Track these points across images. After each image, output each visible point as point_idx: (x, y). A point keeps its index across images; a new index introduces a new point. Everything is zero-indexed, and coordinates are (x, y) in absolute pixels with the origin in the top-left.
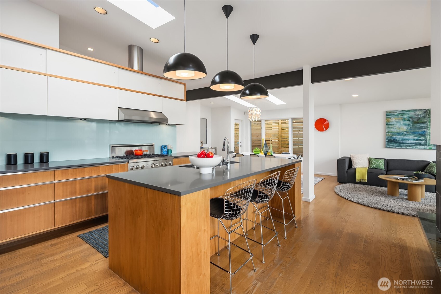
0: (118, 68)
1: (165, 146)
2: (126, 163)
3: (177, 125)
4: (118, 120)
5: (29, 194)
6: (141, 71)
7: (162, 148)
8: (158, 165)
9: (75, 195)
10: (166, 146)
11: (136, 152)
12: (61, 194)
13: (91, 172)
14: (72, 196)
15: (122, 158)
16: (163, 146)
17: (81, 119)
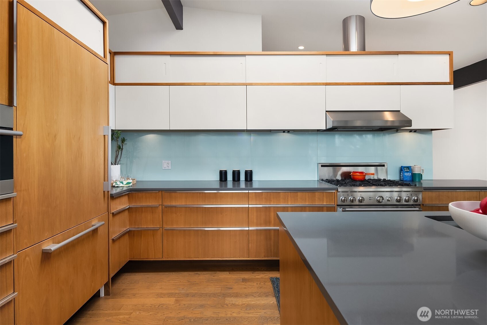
0: (325, 56)
1: (408, 168)
2: (334, 191)
3: (433, 131)
4: (325, 129)
5: (226, 215)
6: (363, 50)
7: (402, 169)
8: (389, 199)
9: (270, 226)
10: (411, 167)
11: (355, 174)
12: (255, 221)
13: (288, 199)
14: (266, 226)
15: (331, 183)
16: (404, 167)
17: (284, 131)
